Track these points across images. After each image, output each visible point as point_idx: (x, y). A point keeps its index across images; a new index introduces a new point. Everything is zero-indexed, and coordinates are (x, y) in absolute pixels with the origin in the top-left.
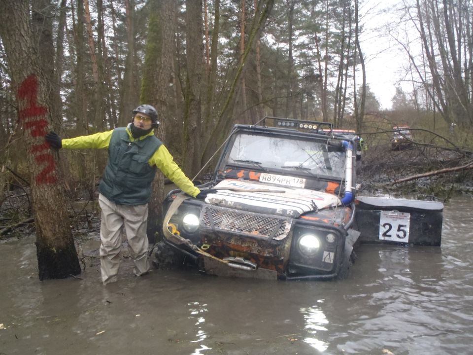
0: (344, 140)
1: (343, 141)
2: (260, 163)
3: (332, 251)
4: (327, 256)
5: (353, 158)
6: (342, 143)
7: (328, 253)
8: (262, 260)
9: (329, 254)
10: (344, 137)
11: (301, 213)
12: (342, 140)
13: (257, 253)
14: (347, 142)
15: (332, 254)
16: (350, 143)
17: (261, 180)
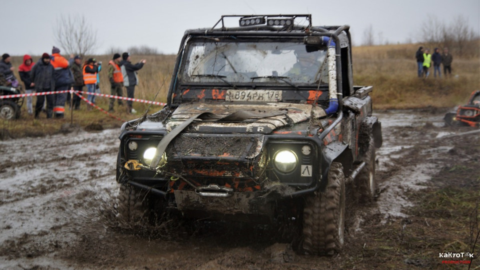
0: (324, 35)
1: (323, 38)
2: (225, 77)
3: (309, 164)
4: (305, 169)
5: (337, 57)
6: (321, 40)
7: (305, 166)
8: (237, 183)
9: (307, 167)
10: (324, 32)
11: (273, 129)
12: (321, 35)
13: (231, 176)
14: (327, 38)
15: (310, 167)
16: (331, 38)
17: (227, 98)
